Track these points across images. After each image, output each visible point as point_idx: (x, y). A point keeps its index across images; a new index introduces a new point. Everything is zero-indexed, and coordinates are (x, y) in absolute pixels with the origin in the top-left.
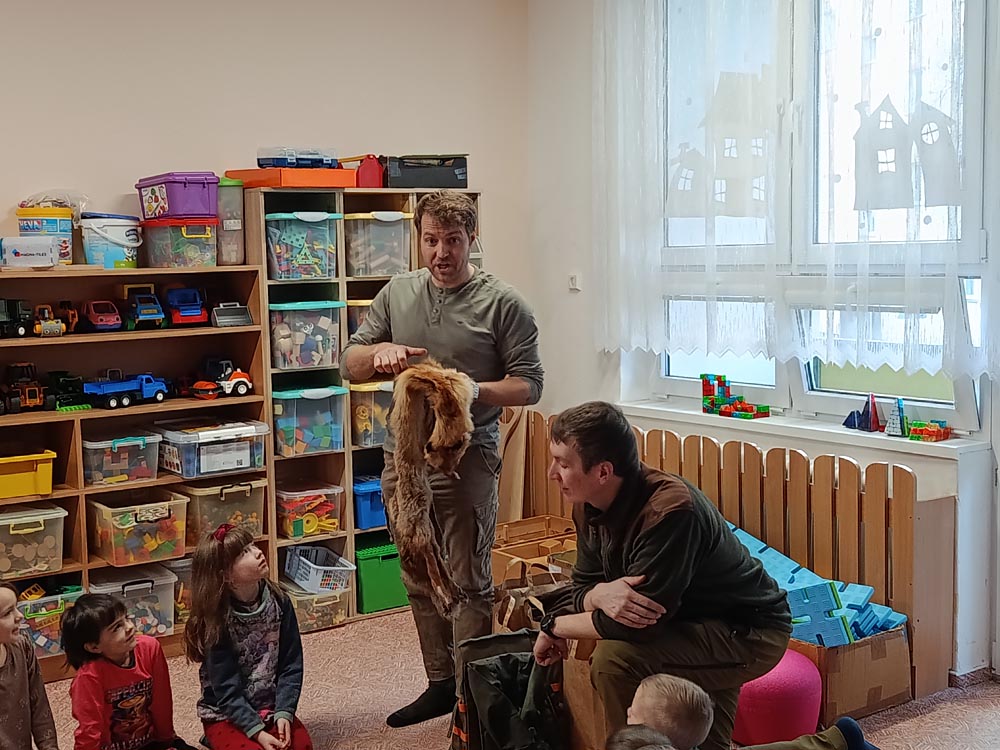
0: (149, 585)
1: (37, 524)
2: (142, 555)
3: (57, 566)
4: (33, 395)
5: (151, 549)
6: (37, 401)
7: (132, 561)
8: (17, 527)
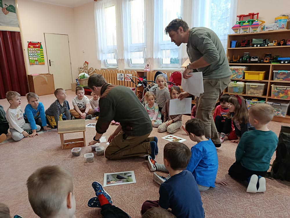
0: (280, 104)
1: (256, 86)
2: (278, 97)
3: (260, 95)
4: (266, 60)
5: (281, 96)
6: (267, 61)
7: (275, 98)
8: (252, 85)
